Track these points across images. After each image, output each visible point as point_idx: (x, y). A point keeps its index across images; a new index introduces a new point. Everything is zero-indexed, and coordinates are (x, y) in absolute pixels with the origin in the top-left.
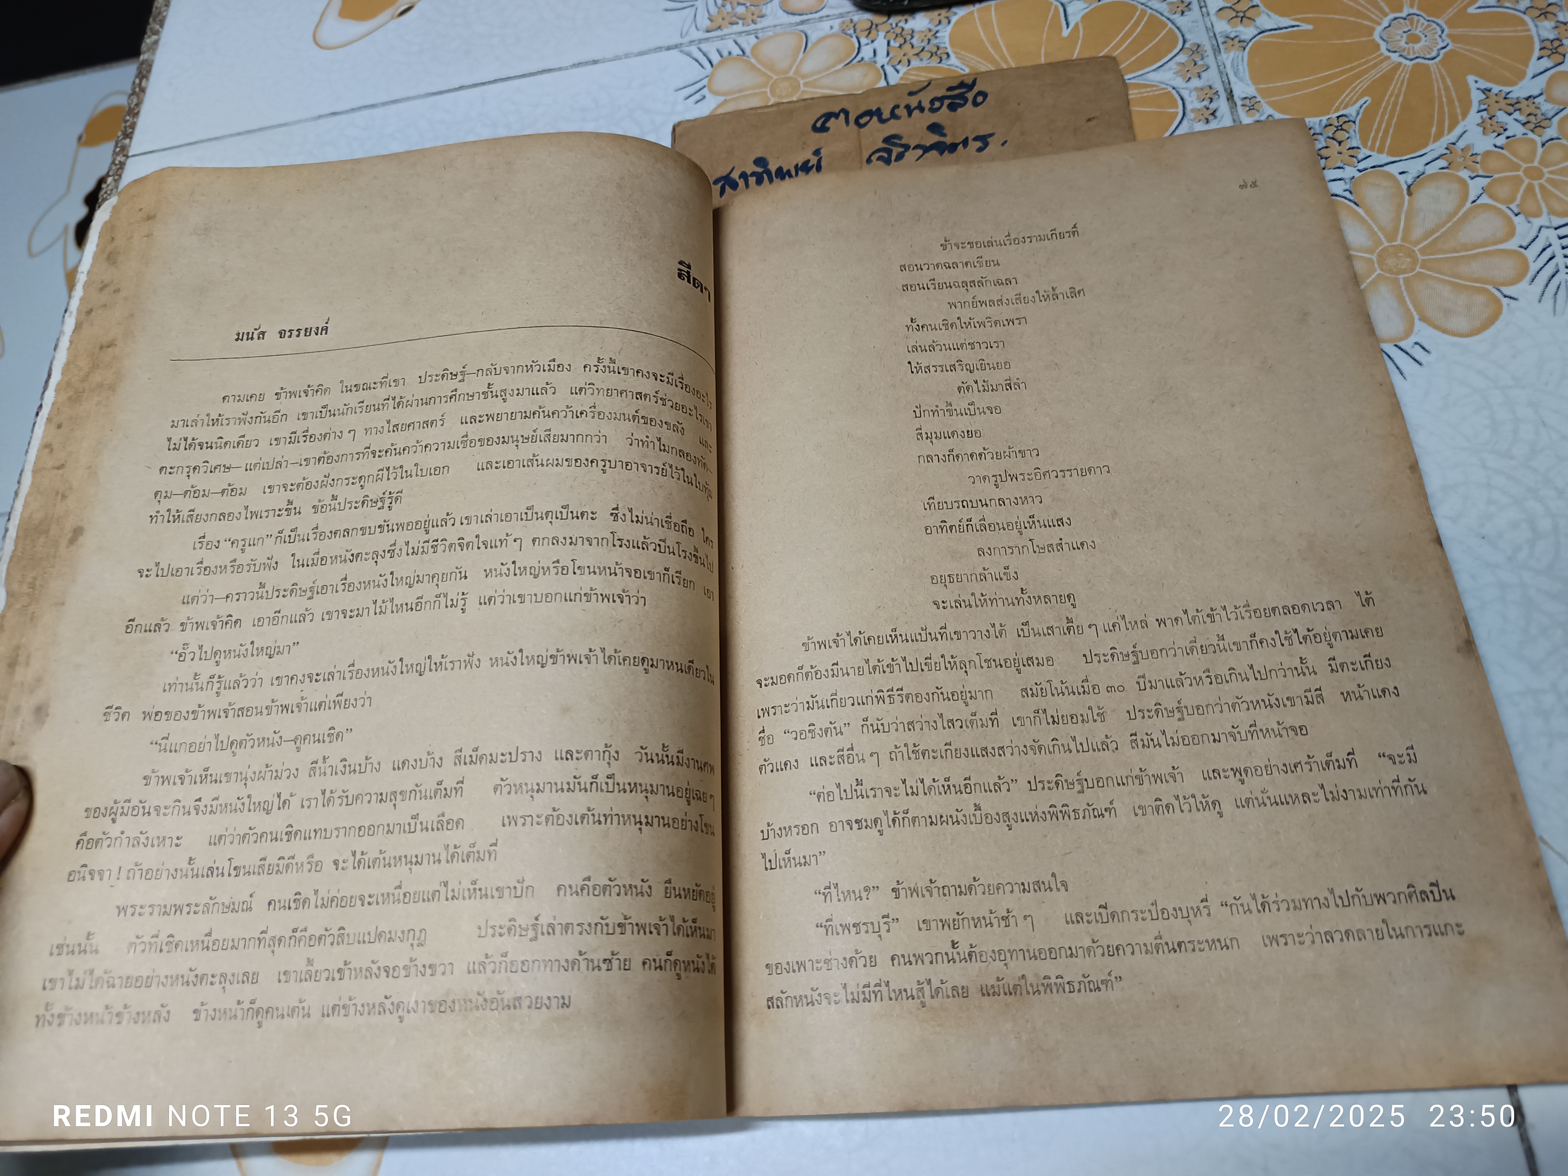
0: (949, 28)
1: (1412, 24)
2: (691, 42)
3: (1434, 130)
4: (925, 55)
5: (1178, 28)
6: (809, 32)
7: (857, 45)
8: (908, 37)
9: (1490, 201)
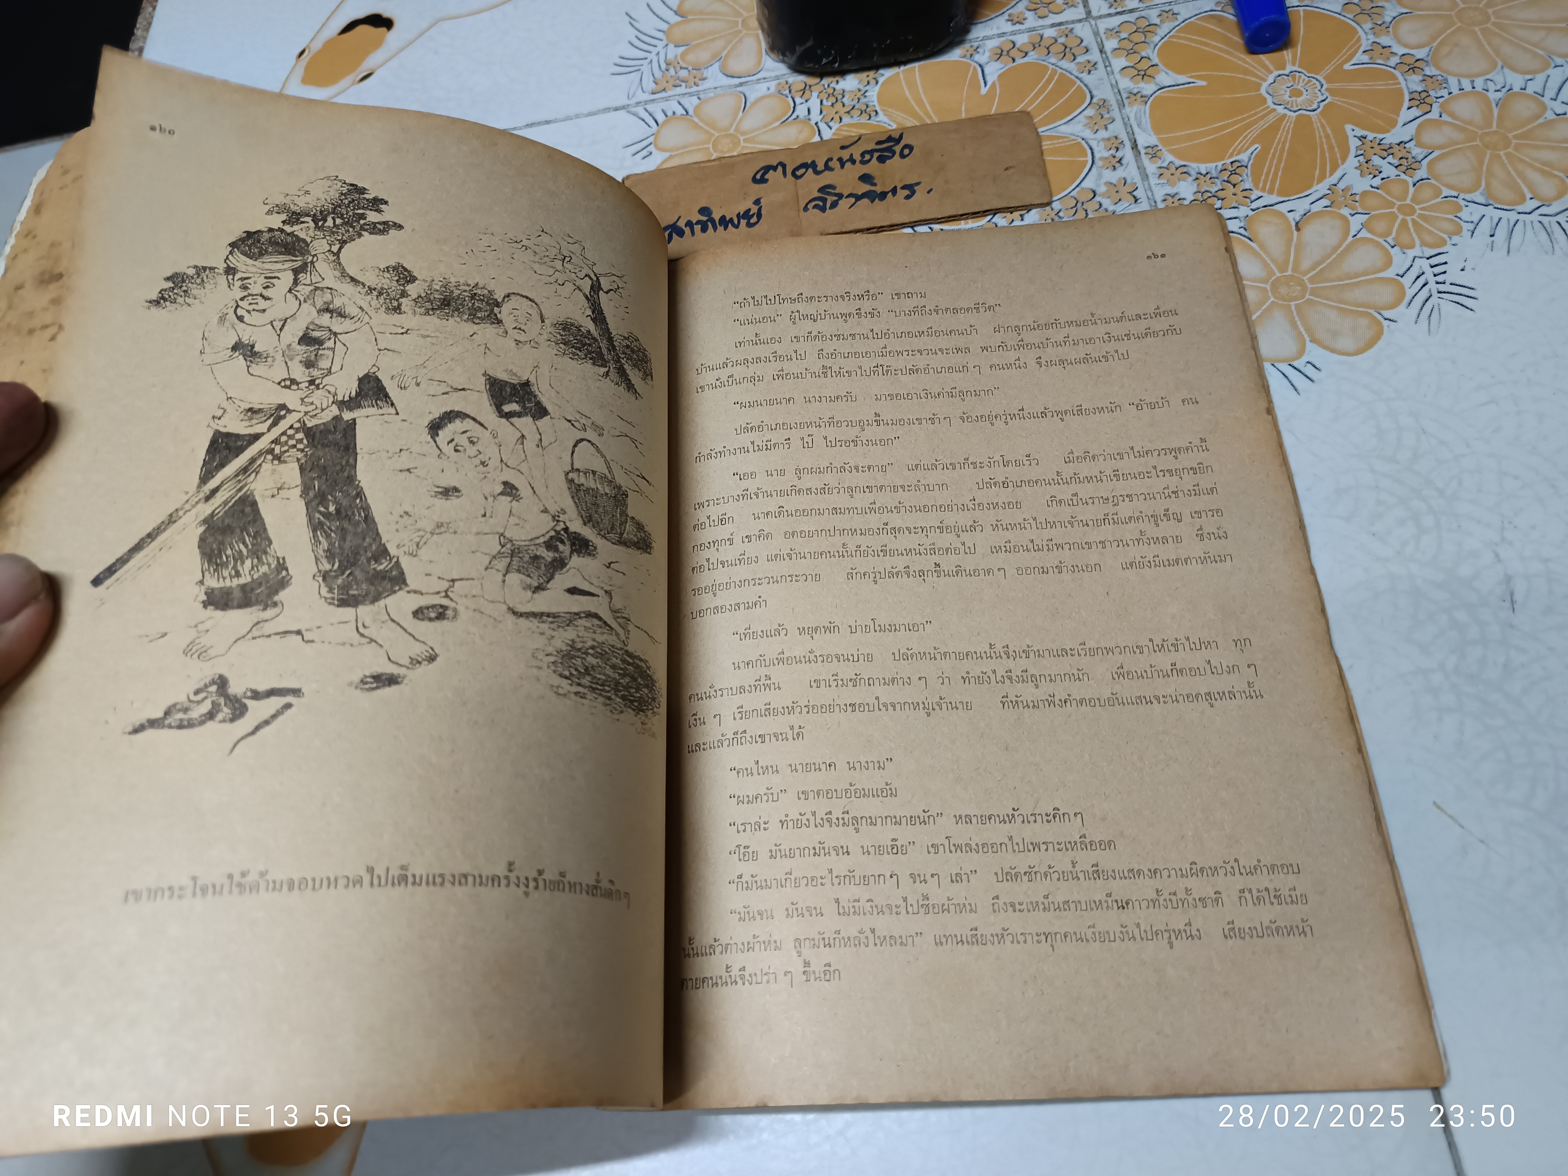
0: (877, 88)
1: (1294, 80)
2: (638, 103)
3: (1317, 172)
4: (856, 113)
5: (1085, 85)
6: (747, 94)
7: (792, 105)
8: (840, 97)
9: (1369, 236)
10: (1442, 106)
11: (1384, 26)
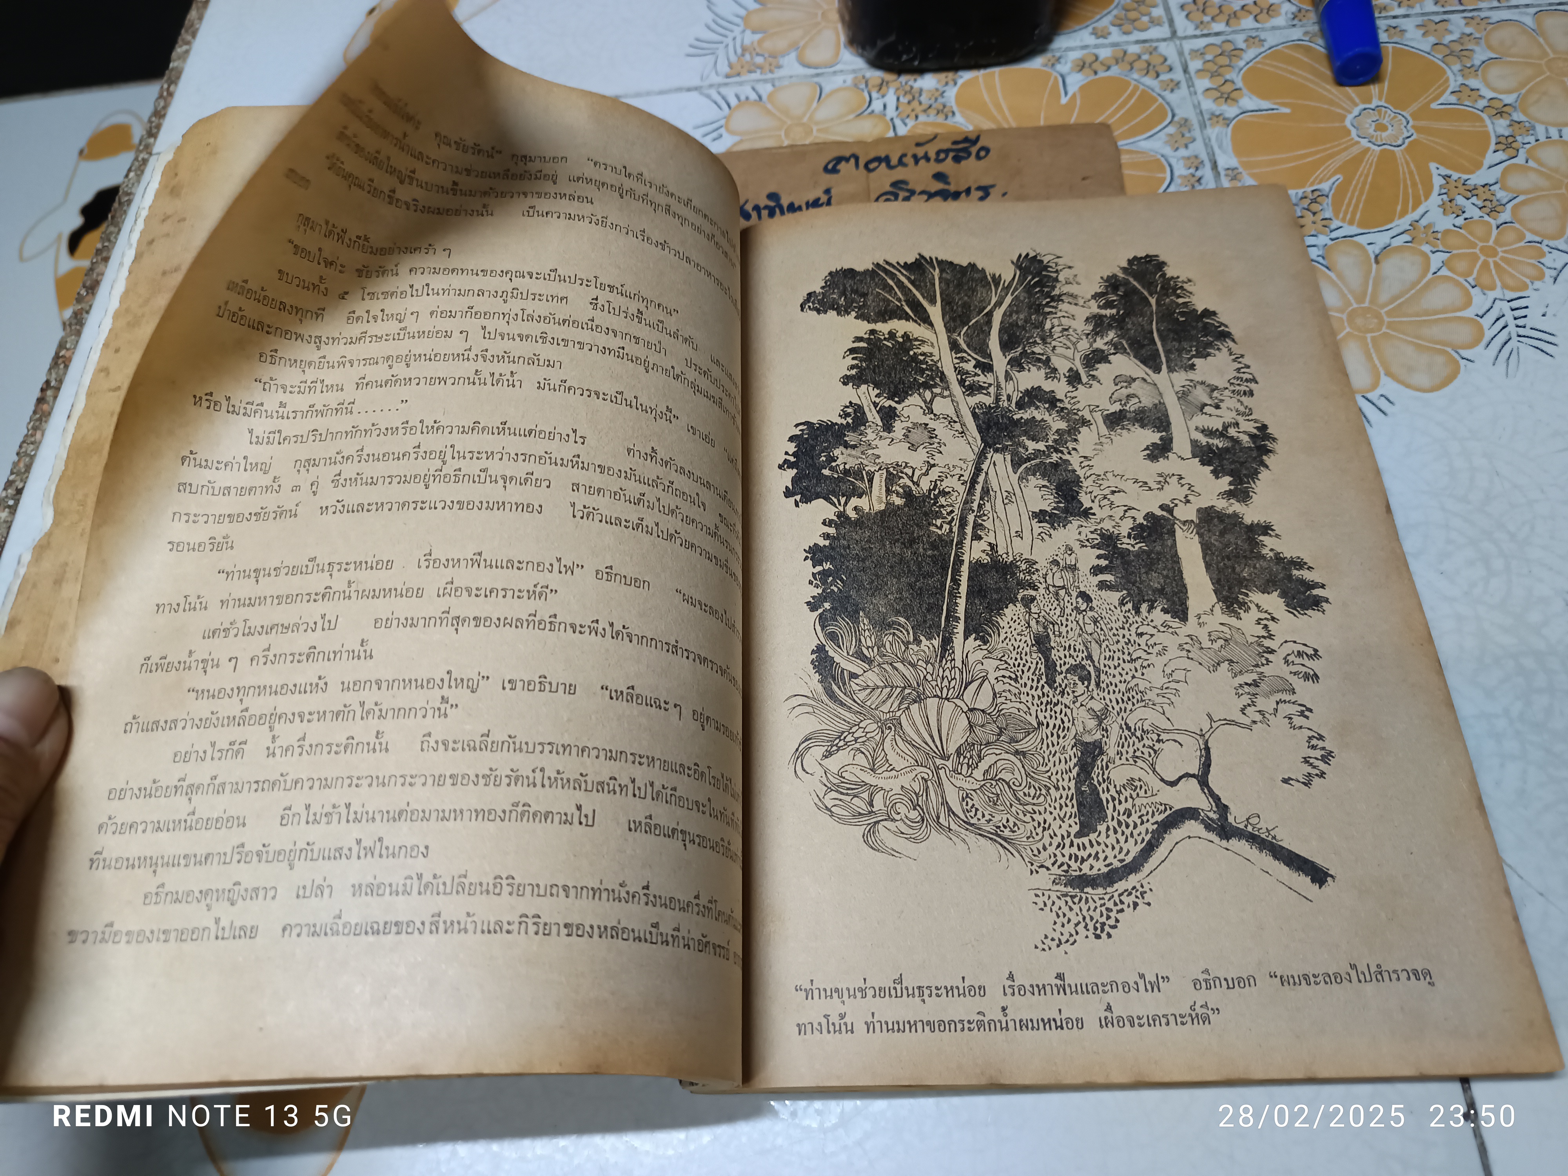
0: (956, 89)
1: (1380, 115)
2: (711, 86)
3: (1399, 208)
4: (932, 112)
5: (1167, 103)
6: (823, 85)
7: (868, 99)
8: (917, 95)
9: (1449, 274)
10: (1528, 151)
11: (1473, 69)
